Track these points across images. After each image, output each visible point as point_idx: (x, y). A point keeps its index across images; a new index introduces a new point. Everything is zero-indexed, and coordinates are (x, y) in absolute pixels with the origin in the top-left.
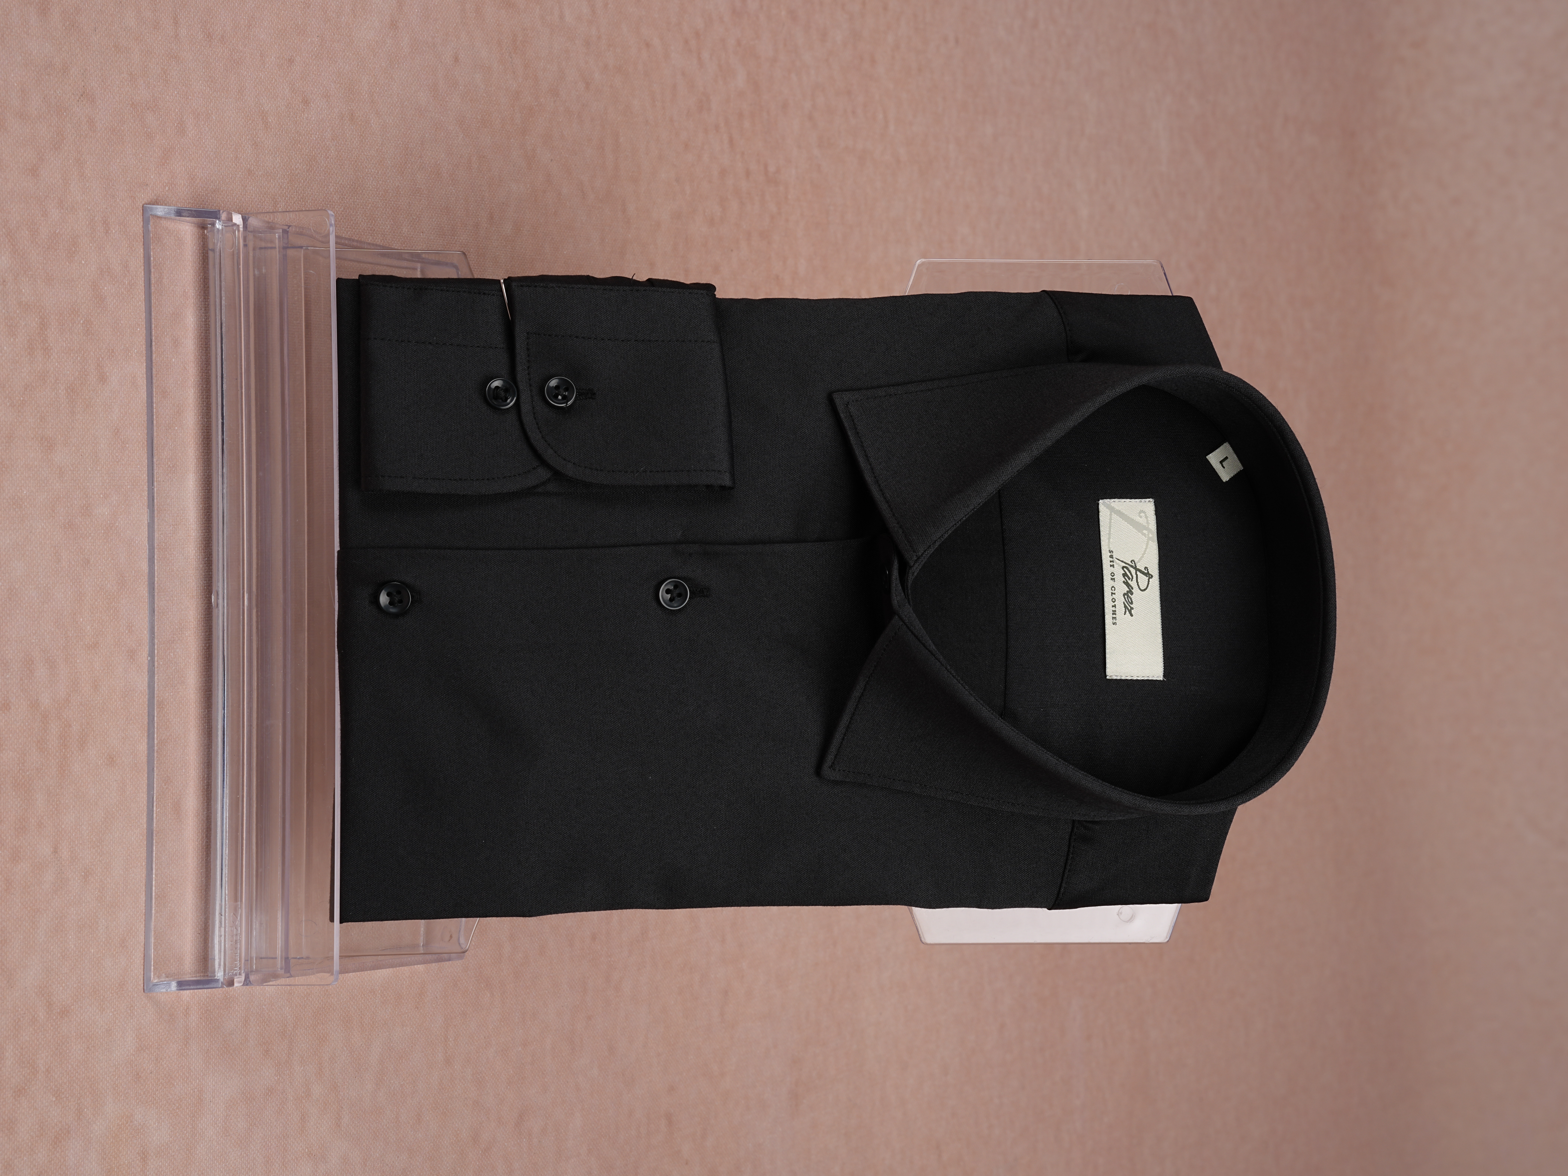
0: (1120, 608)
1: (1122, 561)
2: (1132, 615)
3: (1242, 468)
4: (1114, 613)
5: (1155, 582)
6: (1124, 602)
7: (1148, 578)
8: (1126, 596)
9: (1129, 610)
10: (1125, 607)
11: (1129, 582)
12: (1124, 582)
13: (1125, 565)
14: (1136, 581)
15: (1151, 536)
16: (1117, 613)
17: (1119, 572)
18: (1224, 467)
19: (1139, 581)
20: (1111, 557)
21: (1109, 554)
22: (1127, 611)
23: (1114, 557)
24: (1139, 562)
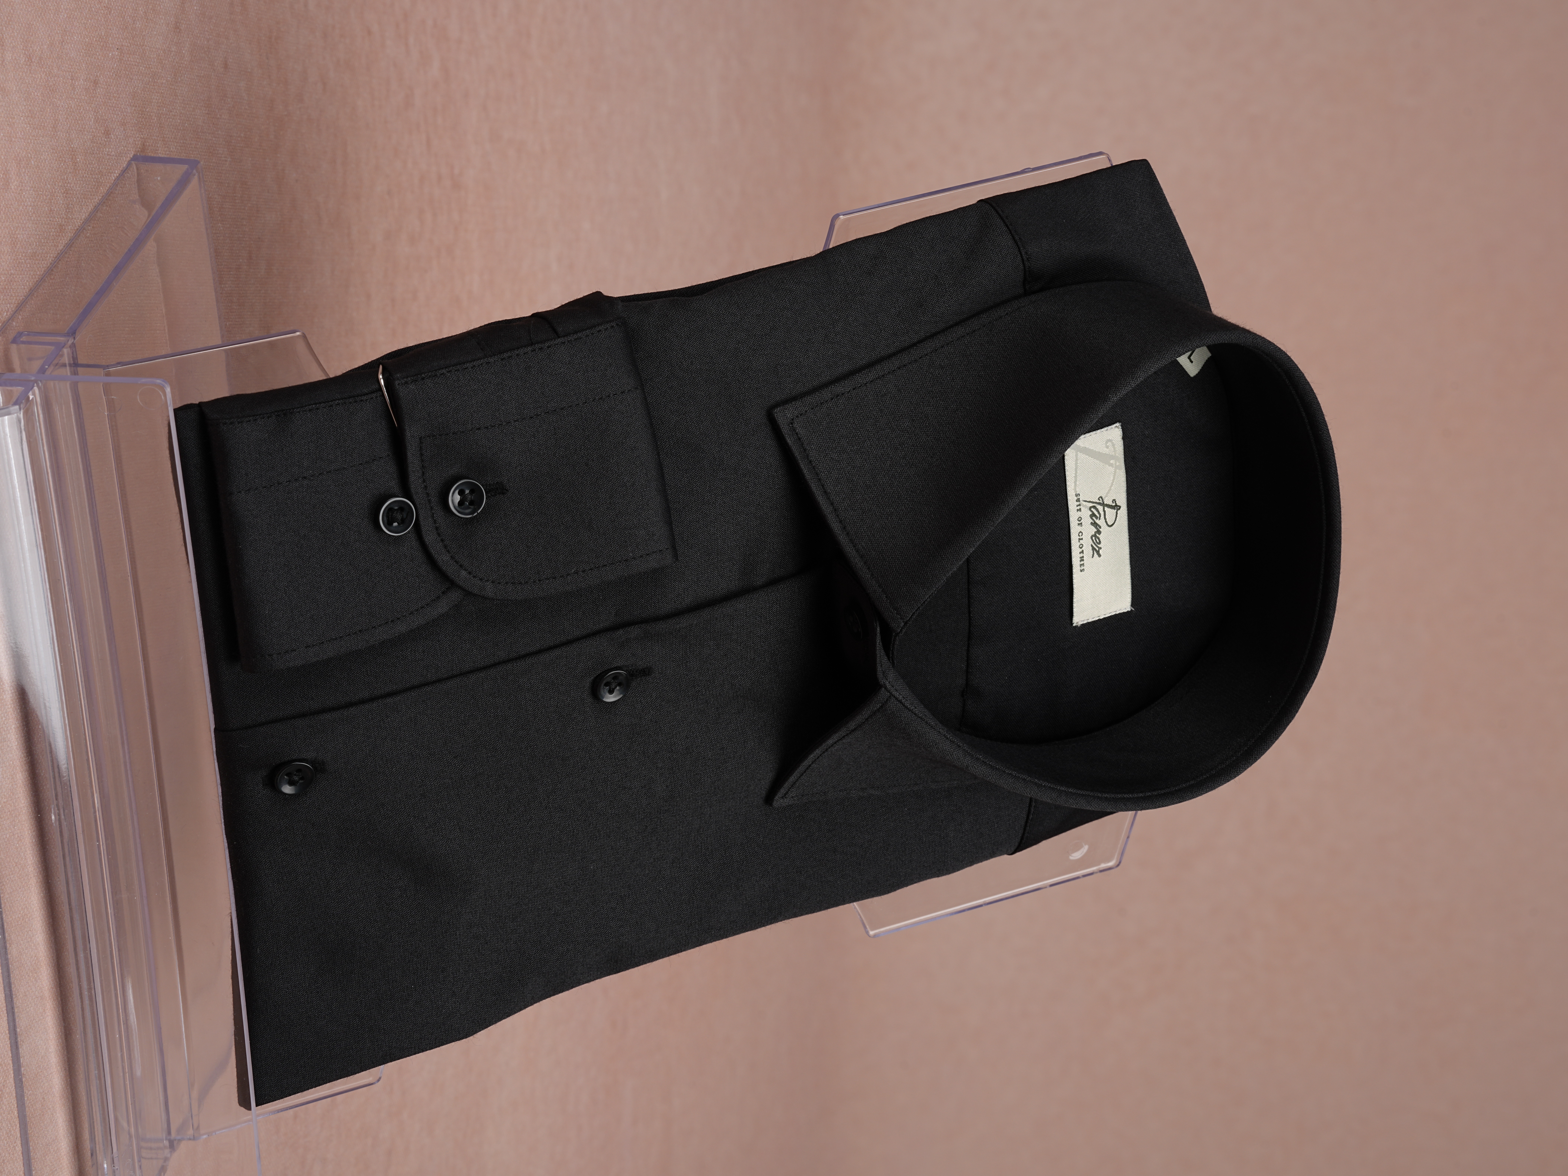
0: (1088, 550)
1: (1090, 502)
2: (1099, 555)
3: (1209, 355)
4: (1082, 559)
5: (1123, 512)
6: (1092, 545)
7: (1116, 510)
8: (1094, 538)
9: (1096, 551)
10: (1093, 549)
11: (1097, 521)
12: (1092, 523)
13: (1091, 505)
14: (1103, 518)
15: (1118, 464)
16: (1084, 559)
17: (1086, 514)
18: (1192, 362)
19: (1107, 517)
20: (1078, 500)
21: (1076, 498)
22: (1095, 552)
23: (1081, 500)
24: (1106, 496)
